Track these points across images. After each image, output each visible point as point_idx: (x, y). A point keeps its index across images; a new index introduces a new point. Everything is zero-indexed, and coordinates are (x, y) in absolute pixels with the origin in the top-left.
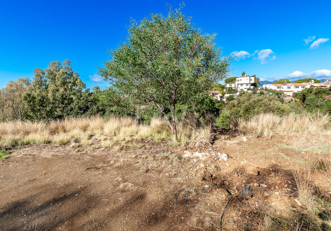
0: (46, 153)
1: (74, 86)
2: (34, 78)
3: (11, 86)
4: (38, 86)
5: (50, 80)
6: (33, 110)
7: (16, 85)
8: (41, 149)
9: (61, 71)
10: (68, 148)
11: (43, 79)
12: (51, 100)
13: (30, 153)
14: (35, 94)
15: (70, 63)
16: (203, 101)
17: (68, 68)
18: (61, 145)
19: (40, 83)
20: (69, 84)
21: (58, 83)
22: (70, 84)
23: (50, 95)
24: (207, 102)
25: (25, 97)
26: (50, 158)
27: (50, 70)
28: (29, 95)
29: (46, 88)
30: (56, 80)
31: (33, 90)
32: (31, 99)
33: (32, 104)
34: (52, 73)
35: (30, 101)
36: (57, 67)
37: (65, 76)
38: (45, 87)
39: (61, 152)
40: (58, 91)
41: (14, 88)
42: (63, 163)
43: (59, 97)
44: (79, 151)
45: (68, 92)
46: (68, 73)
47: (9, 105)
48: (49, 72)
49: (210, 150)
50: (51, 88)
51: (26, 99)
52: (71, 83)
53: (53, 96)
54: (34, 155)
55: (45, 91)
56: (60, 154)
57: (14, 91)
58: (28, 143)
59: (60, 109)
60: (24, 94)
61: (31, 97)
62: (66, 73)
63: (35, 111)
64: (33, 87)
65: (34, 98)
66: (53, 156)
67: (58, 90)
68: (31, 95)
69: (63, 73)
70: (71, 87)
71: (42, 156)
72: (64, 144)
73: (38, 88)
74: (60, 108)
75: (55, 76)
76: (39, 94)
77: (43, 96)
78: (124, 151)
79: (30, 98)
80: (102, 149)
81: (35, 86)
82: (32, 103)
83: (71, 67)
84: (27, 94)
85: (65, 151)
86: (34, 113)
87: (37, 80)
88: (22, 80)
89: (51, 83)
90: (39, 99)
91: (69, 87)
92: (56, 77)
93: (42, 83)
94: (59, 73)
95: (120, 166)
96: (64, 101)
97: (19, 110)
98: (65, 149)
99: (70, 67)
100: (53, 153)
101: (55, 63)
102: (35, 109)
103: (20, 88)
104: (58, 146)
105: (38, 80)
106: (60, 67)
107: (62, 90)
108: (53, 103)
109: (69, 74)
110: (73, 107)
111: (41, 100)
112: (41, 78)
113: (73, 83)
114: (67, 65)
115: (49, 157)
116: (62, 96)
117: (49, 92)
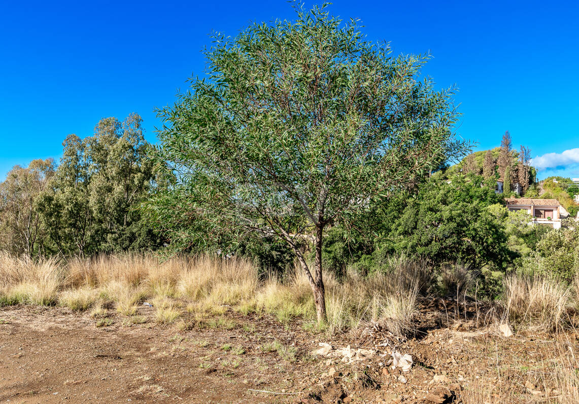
0: (41, 324)
1: (148, 179)
2: (62, 158)
3: (15, 177)
4: (68, 178)
5: (94, 165)
6: (55, 237)
7: (26, 176)
8: (34, 315)
9: (118, 143)
10: (85, 317)
11: (81, 162)
12: (95, 212)
13: (12, 321)
14: (61, 196)
15: (141, 122)
16: (462, 226)
17: (135, 135)
18: (74, 311)
19: (75, 171)
20: (136, 175)
21: (113, 171)
22: (139, 174)
23: (93, 201)
24: (475, 230)
25: (41, 204)
26: (42, 333)
27: (95, 141)
28: (49, 199)
29: (86, 184)
30: (109, 165)
31: (57, 187)
32: (52, 209)
33: (54, 221)
34: (99, 149)
35: (51, 215)
36: (112, 132)
37: (127, 155)
38: (83, 181)
39: (68, 324)
40: (110, 192)
41: (20, 183)
42: (61, 343)
43: (113, 205)
44: (102, 325)
45: (133, 194)
46: (135, 148)
47: (8, 222)
48: (94, 145)
49: (385, 345)
50: (97, 182)
51: (41, 208)
52: (140, 171)
53: (101, 201)
54: (18, 325)
55: (82, 191)
56: (65, 328)
57: (20, 189)
58: (15, 303)
59: (113, 236)
60: (38, 197)
61: (53, 205)
62: (131, 147)
63: (59, 238)
64: (59, 182)
65: (59, 206)
66: (50, 329)
67: (110, 190)
68: (53, 200)
69: (123, 146)
70: (141, 182)
71: (30, 328)
72: (81, 310)
73: (68, 183)
74: (115, 233)
75: (107, 154)
76: (71, 199)
77: (77, 203)
78: (193, 333)
79: (50, 207)
80: (150, 325)
81: (62, 179)
82: (53, 219)
83: (143, 132)
84: (45, 197)
85: (77, 323)
86: (57, 243)
87: (68, 164)
88: (40, 164)
89: (96, 170)
90: (70, 209)
91: (136, 182)
92: (109, 157)
93: (77, 171)
94: (115, 146)
95: (166, 357)
96: (123, 216)
97: (27, 234)
98: (78, 319)
99: (139, 133)
100: (53, 323)
101: (108, 124)
102: (60, 233)
103: (31, 183)
104: (68, 312)
105: (71, 164)
106: (119, 134)
107: (118, 189)
108: (100, 222)
109: (137, 151)
110: (134, 231)
111: (73, 213)
112: (77, 159)
113: (144, 173)
114: (133, 129)
115: (43, 330)
116: (120, 202)
117: (91, 193)
